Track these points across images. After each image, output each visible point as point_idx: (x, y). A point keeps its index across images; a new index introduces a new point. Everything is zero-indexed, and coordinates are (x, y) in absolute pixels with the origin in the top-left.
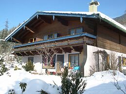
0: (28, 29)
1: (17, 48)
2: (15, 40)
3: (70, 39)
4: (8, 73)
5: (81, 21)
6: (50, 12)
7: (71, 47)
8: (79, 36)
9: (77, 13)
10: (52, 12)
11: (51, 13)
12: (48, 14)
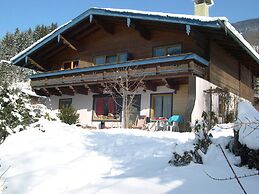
0: (66, 41)
1: (39, 79)
2: (33, 62)
3: (161, 64)
4: (38, 126)
5: (188, 32)
6: (121, 10)
7: (164, 79)
8: (180, 59)
9: (180, 16)
10: (126, 11)
11: (124, 13)
12: (115, 15)
